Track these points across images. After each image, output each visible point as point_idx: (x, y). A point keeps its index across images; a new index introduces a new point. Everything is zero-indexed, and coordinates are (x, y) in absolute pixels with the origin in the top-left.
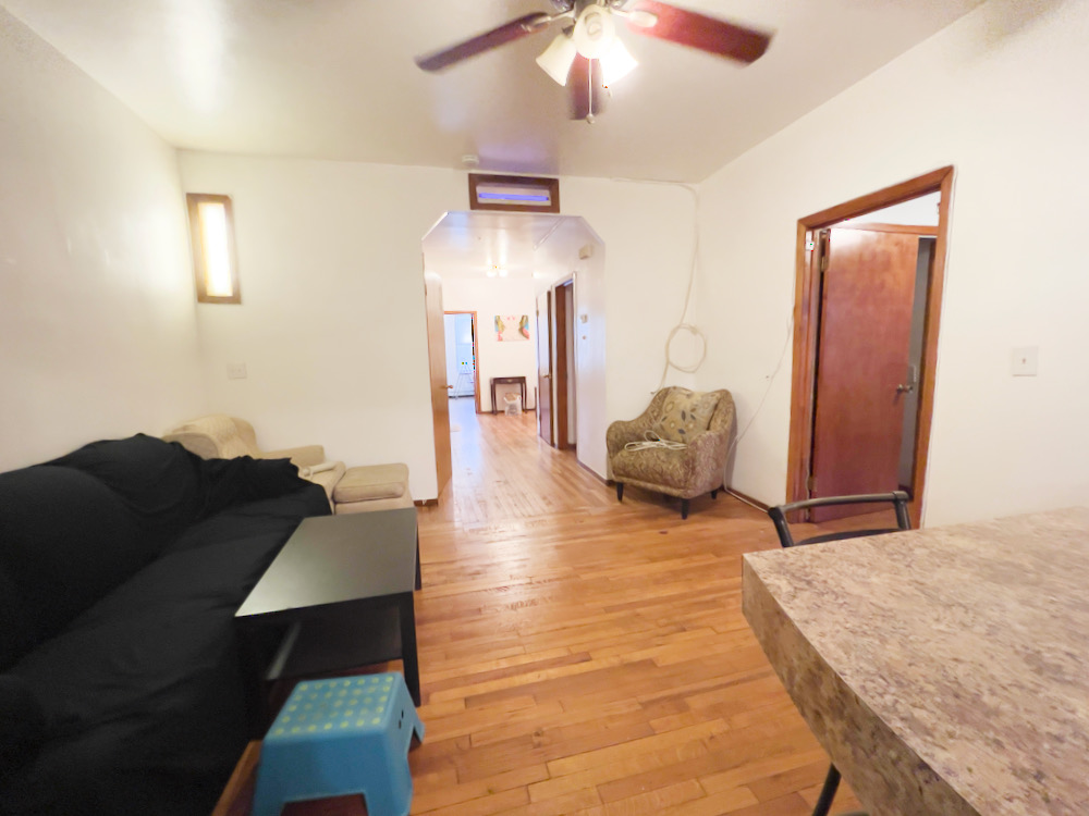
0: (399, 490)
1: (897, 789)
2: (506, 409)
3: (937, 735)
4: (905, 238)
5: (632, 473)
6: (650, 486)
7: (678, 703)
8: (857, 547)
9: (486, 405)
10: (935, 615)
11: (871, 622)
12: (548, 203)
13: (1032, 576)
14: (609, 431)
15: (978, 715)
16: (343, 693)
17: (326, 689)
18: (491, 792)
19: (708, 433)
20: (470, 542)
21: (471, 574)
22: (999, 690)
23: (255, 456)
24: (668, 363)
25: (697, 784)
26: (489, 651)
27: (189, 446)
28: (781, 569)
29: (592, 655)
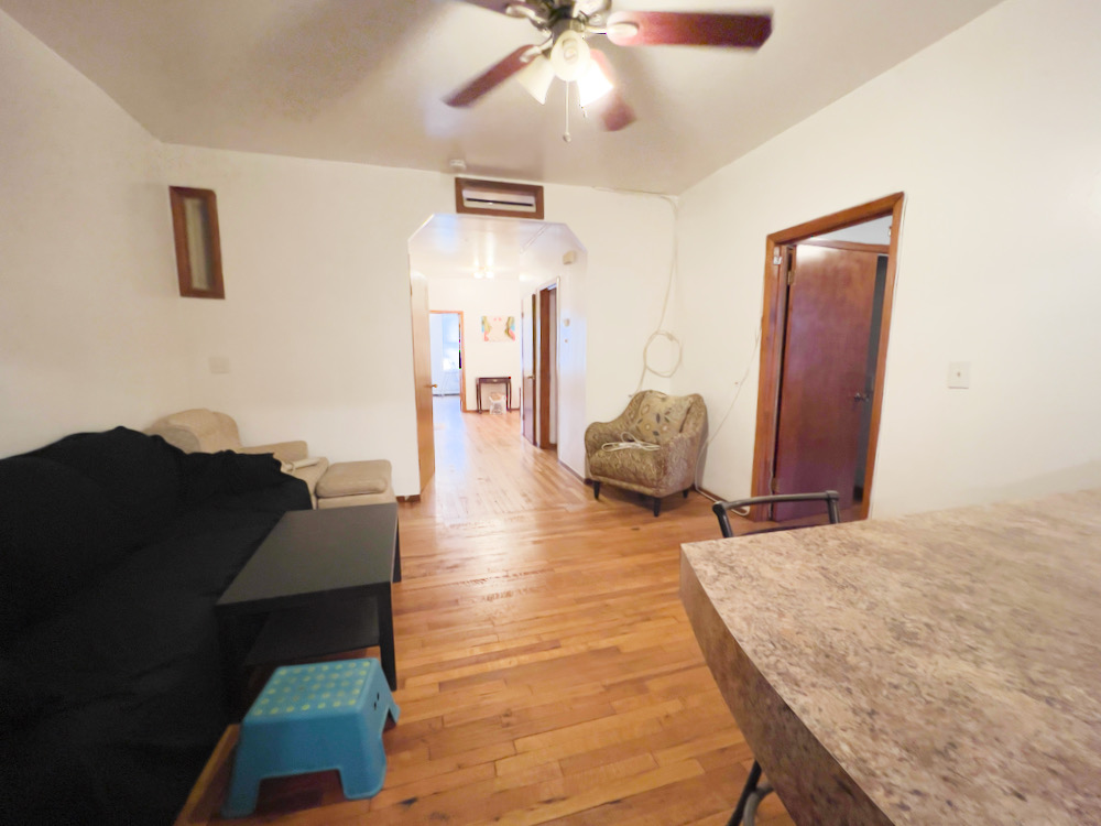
0: (381, 485)
1: (770, 729)
2: (491, 408)
3: (802, 685)
4: (865, 256)
5: (609, 472)
6: (624, 484)
7: (639, 686)
8: (781, 539)
9: (471, 404)
10: (829, 594)
11: (775, 600)
12: (532, 209)
13: (919, 563)
14: (587, 432)
15: (839, 670)
16: (321, 677)
17: (304, 674)
18: (460, 767)
19: (679, 435)
20: (450, 537)
21: (448, 568)
22: (861, 650)
23: (237, 451)
24: (646, 367)
25: (650, 757)
26: (464, 639)
27: (169, 440)
28: (711, 556)
29: (563, 643)
